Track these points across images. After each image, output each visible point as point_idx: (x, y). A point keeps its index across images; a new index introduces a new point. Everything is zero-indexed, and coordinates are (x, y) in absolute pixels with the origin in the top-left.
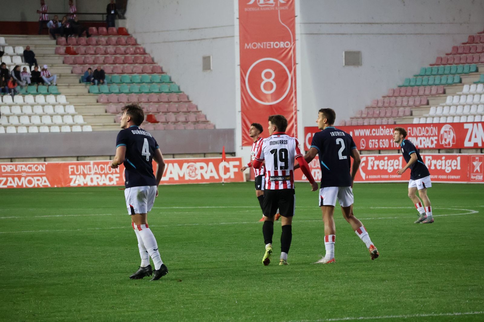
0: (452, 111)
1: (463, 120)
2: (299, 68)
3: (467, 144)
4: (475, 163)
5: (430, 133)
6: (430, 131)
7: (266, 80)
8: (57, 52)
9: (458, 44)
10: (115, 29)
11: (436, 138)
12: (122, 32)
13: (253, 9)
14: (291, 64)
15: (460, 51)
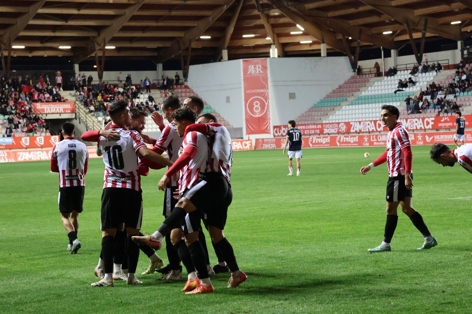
0: (340, 117)
1: (350, 121)
2: (270, 101)
3: (352, 131)
4: (365, 138)
5: (334, 127)
6: (334, 126)
7: (256, 106)
8: (161, 97)
9: (334, 89)
10: (183, 86)
11: (337, 129)
12: (187, 87)
13: (250, 76)
14: (266, 99)
15: (336, 92)
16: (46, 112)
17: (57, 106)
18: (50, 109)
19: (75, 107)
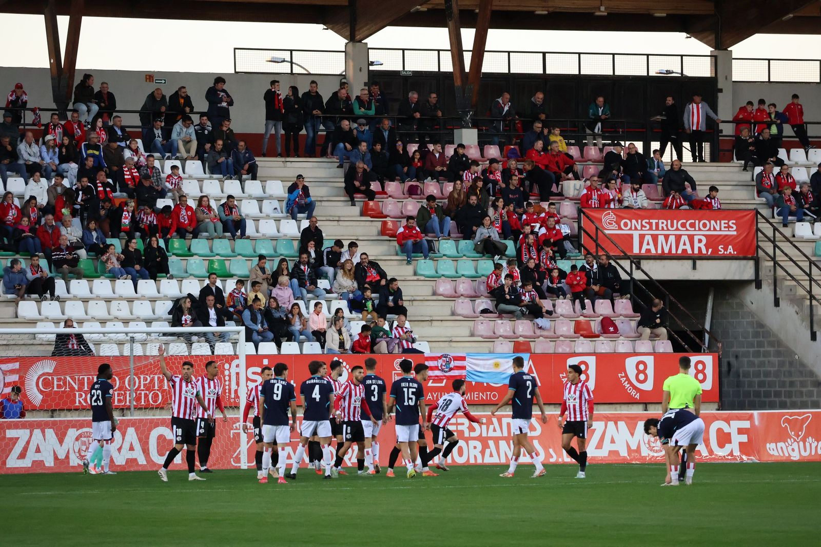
16: (636, 250)
17: (683, 225)
18: (655, 238)
19: (758, 230)
